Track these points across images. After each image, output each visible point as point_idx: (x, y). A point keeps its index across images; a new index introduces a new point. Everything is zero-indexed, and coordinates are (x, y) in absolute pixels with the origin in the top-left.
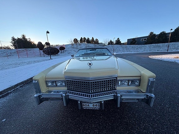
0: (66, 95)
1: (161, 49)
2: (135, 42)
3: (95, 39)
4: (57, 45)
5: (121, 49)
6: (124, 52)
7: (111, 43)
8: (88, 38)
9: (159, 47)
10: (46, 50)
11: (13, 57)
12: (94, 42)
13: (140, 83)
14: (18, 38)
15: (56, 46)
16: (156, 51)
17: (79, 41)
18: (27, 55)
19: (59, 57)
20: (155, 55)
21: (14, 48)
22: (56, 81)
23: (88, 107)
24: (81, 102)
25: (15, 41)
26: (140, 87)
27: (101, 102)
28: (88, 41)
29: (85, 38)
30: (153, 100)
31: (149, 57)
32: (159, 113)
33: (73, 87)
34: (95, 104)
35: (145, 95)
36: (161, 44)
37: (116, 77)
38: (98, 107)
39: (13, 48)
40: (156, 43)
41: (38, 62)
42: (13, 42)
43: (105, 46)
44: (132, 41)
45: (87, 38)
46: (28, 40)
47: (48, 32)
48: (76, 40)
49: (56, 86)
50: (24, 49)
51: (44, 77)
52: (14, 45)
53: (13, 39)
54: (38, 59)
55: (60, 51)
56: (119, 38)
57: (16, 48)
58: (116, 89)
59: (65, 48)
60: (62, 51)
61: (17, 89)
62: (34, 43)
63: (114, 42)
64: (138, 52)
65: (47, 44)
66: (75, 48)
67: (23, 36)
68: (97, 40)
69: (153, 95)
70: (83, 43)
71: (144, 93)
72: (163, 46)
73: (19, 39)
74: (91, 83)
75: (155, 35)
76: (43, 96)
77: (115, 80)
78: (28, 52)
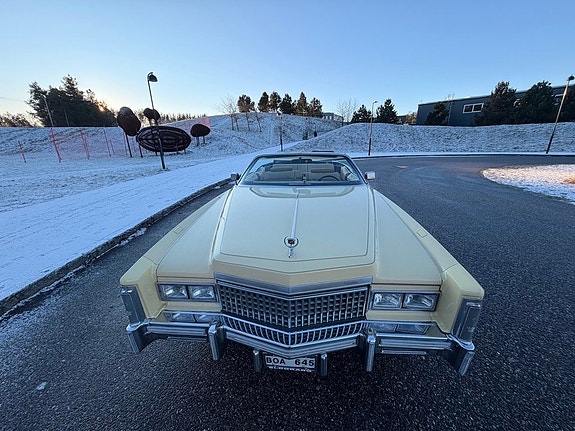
0: (218, 331)
1: (526, 145)
2: (443, 117)
3: (309, 101)
4: (184, 118)
5: (395, 139)
6: (405, 150)
7: (362, 116)
8: (287, 96)
9: (522, 135)
10: (148, 135)
11: (40, 154)
12: (307, 109)
13: (437, 302)
14: (52, 90)
15: (180, 119)
16: (508, 150)
17: (256, 106)
18: (87, 151)
19: (191, 162)
20: (502, 167)
21: (40, 124)
22: (187, 286)
23: (283, 364)
24: (261, 352)
25: (42, 100)
26: (436, 314)
27: (320, 355)
28: (287, 107)
29: (275, 95)
30: (468, 359)
31: (485, 173)
32: (483, 381)
33: (239, 302)
34: (302, 360)
35: (448, 341)
36: (528, 128)
37: (369, 286)
38: (309, 367)
39: (37, 122)
40: (512, 122)
41: (124, 179)
42: (37, 102)
43: (343, 124)
44: (433, 110)
45: (282, 97)
46: (86, 96)
47: (152, 78)
48: (245, 103)
49: (189, 297)
50: (74, 129)
51: (153, 272)
52: (41, 113)
53: (37, 92)
54: (123, 167)
55: (194, 140)
56: (389, 101)
57: (47, 124)
58: (364, 318)
59: (209, 130)
60: (201, 138)
61: (66, 280)
62: (105, 108)
63: (374, 112)
64: (451, 150)
65: (151, 114)
66: (244, 130)
67: (69, 81)
68: (316, 102)
69: (470, 346)
70: (271, 111)
71: (445, 333)
72: (533, 136)
73: (54, 91)
74: (293, 302)
75: (513, 92)
76: (150, 330)
77: (363, 292)
78: (90, 140)
